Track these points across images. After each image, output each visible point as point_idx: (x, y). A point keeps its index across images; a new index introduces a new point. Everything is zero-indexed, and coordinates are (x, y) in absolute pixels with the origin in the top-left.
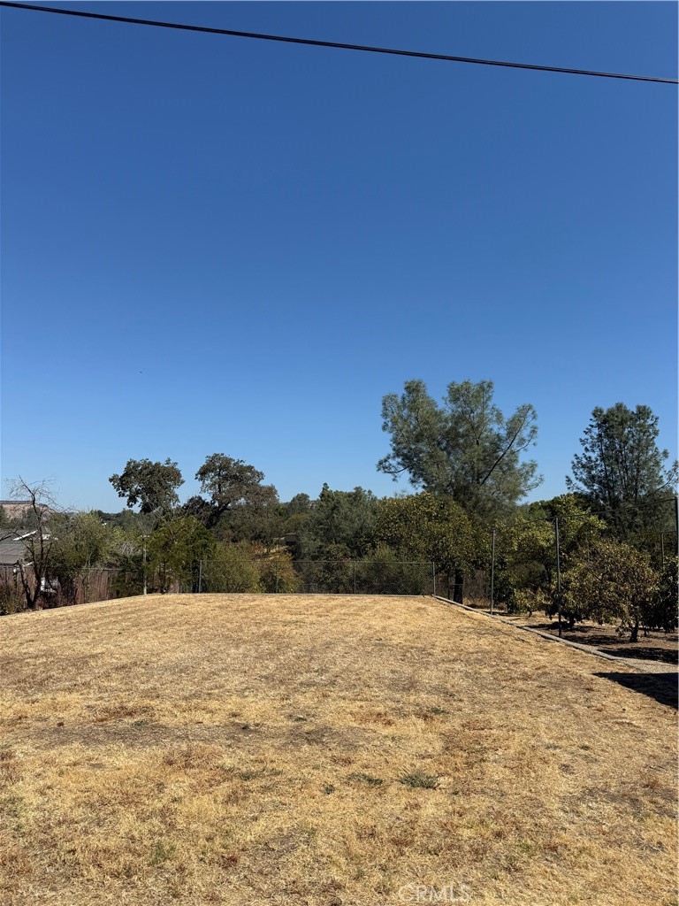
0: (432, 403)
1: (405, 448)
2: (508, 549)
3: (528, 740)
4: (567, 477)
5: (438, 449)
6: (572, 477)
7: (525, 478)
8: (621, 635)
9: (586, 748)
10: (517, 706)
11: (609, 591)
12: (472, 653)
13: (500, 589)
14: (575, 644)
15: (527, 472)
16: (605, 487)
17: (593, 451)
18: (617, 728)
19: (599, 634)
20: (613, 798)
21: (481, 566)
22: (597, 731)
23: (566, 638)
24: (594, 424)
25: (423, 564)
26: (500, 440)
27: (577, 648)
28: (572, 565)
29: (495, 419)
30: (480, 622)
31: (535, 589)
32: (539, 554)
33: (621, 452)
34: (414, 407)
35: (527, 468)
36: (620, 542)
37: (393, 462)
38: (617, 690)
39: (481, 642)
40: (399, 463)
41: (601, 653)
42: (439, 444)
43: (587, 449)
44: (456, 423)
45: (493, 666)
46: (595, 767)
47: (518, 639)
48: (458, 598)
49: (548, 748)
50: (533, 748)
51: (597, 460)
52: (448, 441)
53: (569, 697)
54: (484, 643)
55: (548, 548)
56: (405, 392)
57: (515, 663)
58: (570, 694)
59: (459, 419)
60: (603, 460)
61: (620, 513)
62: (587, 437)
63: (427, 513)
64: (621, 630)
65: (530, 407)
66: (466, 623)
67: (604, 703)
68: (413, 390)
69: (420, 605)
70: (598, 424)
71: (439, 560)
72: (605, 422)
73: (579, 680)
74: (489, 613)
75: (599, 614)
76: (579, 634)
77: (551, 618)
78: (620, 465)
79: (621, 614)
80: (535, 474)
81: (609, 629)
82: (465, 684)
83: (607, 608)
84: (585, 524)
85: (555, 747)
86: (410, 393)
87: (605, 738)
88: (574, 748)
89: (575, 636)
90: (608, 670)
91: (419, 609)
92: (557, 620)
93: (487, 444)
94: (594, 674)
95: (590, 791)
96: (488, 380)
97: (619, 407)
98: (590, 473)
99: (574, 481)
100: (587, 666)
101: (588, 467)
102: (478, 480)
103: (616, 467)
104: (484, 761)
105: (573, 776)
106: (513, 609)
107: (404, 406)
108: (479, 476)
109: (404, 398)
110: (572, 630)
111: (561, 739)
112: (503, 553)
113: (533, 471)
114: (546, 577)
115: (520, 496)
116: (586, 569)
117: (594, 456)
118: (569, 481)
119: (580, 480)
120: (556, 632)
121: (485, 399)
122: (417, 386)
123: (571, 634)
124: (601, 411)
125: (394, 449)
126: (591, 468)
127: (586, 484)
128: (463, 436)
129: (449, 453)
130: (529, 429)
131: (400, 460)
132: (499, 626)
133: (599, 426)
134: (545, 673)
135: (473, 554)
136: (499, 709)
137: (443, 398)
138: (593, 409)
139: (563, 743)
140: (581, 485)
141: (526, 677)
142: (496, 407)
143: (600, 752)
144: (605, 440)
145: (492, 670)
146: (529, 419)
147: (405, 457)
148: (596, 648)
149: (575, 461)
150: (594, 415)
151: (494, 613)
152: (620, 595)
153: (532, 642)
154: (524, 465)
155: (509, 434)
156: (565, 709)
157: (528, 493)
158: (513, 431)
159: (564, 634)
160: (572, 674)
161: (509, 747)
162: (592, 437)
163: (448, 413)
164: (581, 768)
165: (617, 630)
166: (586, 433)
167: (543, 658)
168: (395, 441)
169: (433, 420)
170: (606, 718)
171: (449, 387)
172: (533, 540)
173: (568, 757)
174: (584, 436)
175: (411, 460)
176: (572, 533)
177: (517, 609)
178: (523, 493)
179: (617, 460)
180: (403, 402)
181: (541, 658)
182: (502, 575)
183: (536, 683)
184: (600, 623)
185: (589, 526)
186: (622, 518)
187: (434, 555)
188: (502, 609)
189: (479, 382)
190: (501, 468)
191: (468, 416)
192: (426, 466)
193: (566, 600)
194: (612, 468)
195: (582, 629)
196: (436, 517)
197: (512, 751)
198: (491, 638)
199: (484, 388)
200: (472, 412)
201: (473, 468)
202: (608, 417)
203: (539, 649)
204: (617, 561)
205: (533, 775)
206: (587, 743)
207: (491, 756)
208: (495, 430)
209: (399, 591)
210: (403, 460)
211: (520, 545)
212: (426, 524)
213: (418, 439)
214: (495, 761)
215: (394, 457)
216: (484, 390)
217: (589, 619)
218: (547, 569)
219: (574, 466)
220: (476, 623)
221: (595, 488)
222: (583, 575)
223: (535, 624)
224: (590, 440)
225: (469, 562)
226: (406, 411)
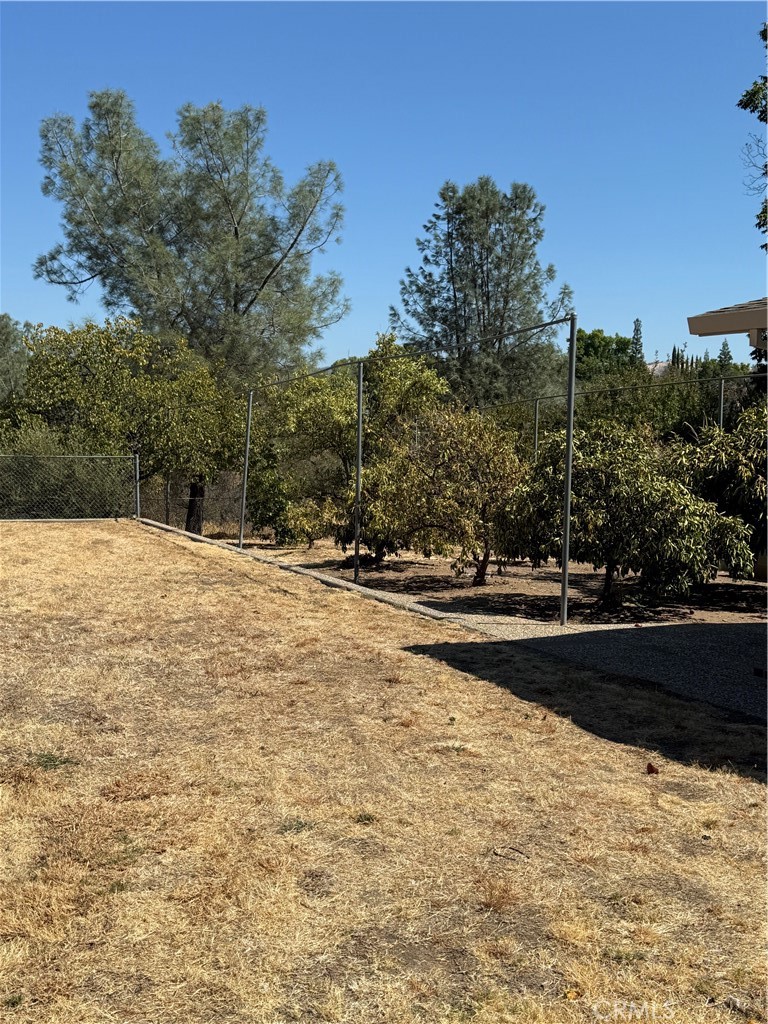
0: (146, 146)
1: (92, 234)
2: (278, 430)
3: (244, 814)
4: (392, 308)
5: (159, 241)
6: (401, 309)
7: (320, 304)
8: (459, 573)
9: (365, 819)
10: (239, 731)
11: (444, 497)
12: (177, 622)
13: (265, 503)
14: (379, 594)
15: (325, 295)
16: (451, 329)
17: (437, 263)
18: (435, 761)
19: (423, 573)
20: (409, 956)
21: (230, 462)
22: (395, 773)
23: (367, 584)
24: (441, 213)
25: (118, 457)
26: (276, 229)
27: (381, 601)
28: (385, 454)
29: (268, 186)
30: (213, 562)
31: (321, 500)
32: (334, 439)
33: (481, 266)
34: (110, 149)
35: (324, 287)
36: (467, 409)
37: (68, 262)
38: (443, 678)
39: (202, 599)
40: (80, 265)
41: (422, 608)
42: (162, 230)
43: (426, 259)
44: (197, 190)
45: (212, 646)
46: (379, 868)
47: (279, 590)
48: (193, 524)
49: (284, 829)
50: (250, 836)
51: (441, 281)
52: (179, 226)
53: (351, 701)
54: (208, 602)
55: (350, 426)
56: (91, 116)
57: (259, 636)
58: (354, 695)
59: (201, 181)
60: (452, 280)
61: (472, 373)
62: (429, 236)
63: (127, 360)
64: (459, 566)
65: (331, 168)
66: (184, 565)
67: (416, 707)
68: (108, 112)
69: (105, 536)
70: (448, 214)
71: (151, 451)
72: (459, 210)
73: (376, 661)
74: (237, 545)
75: (424, 539)
76: (390, 575)
77: (344, 549)
78: (478, 291)
79: (460, 536)
80: (336, 299)
81: (440, 565)
82: (136, 689)
83: (442, 527)
84: (414, 384)
85: (300, 826)
86: (100, 117)
87: (408, 790)
88: (341, 824)
89: (382, 579)
90: (432, 638)
91: (96, 542)
92: (353, 553)
93: (254, 237)
94: (405, 649)
95: (360, 941)
96: (256, 107)
97: (484, 184)
98: (429, 302)
99: (404, 316)
100: (393, 635)
101: (426, 291)
102: (235, 305)
103: (471, 292)
104: (121, 887)
105: (326, 902)
106: (285, 537)
107: (90, 146)
108: (239, 297)
109: (88, 128)
110: (379, 569)
111: (316, 802)
112: (269, 437)
113: (334, 293)
114: (341, 479)
115: (309, 338)
116: (408, 457)
117: (437, 272)
118: (395, 315)
119: (413, 315)
120: (350, 573)
121: (251, 144)
122: (115, 103)
123: (376, 575)
124: (454, 191)
125: (69, 235)
126: (432, 295)
127: (421, 323)
128: (207, 218)
129: (181, 252)
130: (330, 211)
131: (82, 258)
132: (246, 568)
133: (449, 218)
134: (313, 654)
135: (213, 440)
136: (200, 741)
137: (169, 136)
138: (441, 185)
139: (318, 813)
140: (414, 323)
141: (273, 664)
142: (271, 162)
143: (395, 827)
144: (458, 245)
145: (207, 654)
146: (329, 191)
147: (95, 254)
148: (416, 598)
149: (407, 281)
150: (443, 196)
151: (246, 546)
152: (461, 504)
153: (302, 593)
154: (320, 281)
155: (294, 217)
156: (336, 732)
157: (324, 332)
158: (299, 214)
159: (364, 576)
160: (363, 652)
161: (192, 840)
162: (436, 237)
163: (181, 170)
164: (349, 876)
165: (453, 566)
166: (428, 229)
167: (314, 624)
168: (69, 217)
169: (145, 179)
170: (416, 743)
171: (180, 113)
172: (322, 412)
173: (323, 847)
174: (424, 236)
175: (105, 262)
176: (392, 401)
177: (292, 537)
178: (314, 331)
179: (474, 281)
180: (87, 136)
181: (312, 623)
182: (269, 477)
183: (292, 676)
184: (427, 555)
185: (420, 388)
186: (475, 382)
187: (140, 439)
188: (265, 538)
189: (238, 108)
190: (278, 285)
191: (217, 177)
192: (135, 274)
193: (372, 517)
194: (466, 296)
195: (396, 567)
196: (147, 369)
197: (198, 850)
198: (223, 591)
199: (249, 123)
200: (226, 169)
201: (227, 282)
202: (465, 201)
203: (311, 606)
204: (462, 442)
205: (232, 913)
206: (369, 808)
207: (143, 872)
208: (269, 212)
209: (67, 511)
210: (90, 258)
211: (300, 423)
212: (125, 381)
213: (119, 216)
214: (150, 885)
215: (70, 251)
216: (248, 125)
217: (408, 549)
218: (345, 465)
219: (404, 290)
220: (204, 563)
221: (437, 329)
222: (403, 470)
223: (318, 561)
224: (434, 243)
225: (207, 453)
226: (93, 156)
